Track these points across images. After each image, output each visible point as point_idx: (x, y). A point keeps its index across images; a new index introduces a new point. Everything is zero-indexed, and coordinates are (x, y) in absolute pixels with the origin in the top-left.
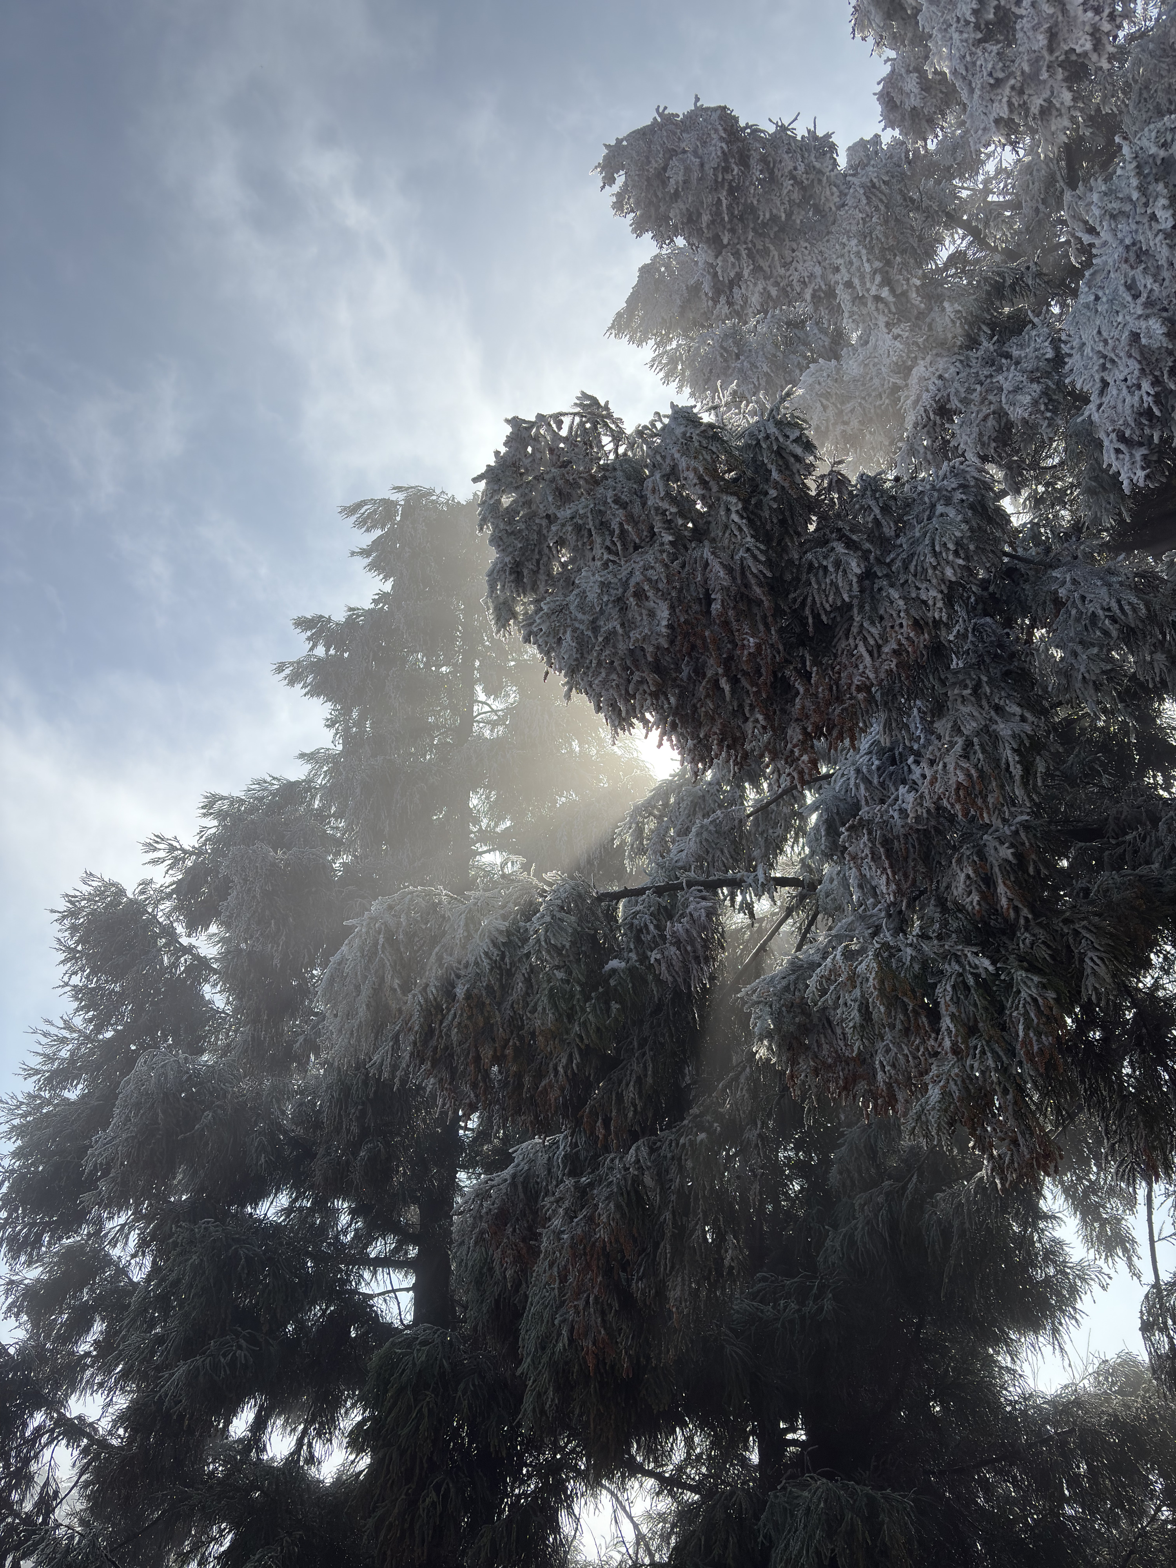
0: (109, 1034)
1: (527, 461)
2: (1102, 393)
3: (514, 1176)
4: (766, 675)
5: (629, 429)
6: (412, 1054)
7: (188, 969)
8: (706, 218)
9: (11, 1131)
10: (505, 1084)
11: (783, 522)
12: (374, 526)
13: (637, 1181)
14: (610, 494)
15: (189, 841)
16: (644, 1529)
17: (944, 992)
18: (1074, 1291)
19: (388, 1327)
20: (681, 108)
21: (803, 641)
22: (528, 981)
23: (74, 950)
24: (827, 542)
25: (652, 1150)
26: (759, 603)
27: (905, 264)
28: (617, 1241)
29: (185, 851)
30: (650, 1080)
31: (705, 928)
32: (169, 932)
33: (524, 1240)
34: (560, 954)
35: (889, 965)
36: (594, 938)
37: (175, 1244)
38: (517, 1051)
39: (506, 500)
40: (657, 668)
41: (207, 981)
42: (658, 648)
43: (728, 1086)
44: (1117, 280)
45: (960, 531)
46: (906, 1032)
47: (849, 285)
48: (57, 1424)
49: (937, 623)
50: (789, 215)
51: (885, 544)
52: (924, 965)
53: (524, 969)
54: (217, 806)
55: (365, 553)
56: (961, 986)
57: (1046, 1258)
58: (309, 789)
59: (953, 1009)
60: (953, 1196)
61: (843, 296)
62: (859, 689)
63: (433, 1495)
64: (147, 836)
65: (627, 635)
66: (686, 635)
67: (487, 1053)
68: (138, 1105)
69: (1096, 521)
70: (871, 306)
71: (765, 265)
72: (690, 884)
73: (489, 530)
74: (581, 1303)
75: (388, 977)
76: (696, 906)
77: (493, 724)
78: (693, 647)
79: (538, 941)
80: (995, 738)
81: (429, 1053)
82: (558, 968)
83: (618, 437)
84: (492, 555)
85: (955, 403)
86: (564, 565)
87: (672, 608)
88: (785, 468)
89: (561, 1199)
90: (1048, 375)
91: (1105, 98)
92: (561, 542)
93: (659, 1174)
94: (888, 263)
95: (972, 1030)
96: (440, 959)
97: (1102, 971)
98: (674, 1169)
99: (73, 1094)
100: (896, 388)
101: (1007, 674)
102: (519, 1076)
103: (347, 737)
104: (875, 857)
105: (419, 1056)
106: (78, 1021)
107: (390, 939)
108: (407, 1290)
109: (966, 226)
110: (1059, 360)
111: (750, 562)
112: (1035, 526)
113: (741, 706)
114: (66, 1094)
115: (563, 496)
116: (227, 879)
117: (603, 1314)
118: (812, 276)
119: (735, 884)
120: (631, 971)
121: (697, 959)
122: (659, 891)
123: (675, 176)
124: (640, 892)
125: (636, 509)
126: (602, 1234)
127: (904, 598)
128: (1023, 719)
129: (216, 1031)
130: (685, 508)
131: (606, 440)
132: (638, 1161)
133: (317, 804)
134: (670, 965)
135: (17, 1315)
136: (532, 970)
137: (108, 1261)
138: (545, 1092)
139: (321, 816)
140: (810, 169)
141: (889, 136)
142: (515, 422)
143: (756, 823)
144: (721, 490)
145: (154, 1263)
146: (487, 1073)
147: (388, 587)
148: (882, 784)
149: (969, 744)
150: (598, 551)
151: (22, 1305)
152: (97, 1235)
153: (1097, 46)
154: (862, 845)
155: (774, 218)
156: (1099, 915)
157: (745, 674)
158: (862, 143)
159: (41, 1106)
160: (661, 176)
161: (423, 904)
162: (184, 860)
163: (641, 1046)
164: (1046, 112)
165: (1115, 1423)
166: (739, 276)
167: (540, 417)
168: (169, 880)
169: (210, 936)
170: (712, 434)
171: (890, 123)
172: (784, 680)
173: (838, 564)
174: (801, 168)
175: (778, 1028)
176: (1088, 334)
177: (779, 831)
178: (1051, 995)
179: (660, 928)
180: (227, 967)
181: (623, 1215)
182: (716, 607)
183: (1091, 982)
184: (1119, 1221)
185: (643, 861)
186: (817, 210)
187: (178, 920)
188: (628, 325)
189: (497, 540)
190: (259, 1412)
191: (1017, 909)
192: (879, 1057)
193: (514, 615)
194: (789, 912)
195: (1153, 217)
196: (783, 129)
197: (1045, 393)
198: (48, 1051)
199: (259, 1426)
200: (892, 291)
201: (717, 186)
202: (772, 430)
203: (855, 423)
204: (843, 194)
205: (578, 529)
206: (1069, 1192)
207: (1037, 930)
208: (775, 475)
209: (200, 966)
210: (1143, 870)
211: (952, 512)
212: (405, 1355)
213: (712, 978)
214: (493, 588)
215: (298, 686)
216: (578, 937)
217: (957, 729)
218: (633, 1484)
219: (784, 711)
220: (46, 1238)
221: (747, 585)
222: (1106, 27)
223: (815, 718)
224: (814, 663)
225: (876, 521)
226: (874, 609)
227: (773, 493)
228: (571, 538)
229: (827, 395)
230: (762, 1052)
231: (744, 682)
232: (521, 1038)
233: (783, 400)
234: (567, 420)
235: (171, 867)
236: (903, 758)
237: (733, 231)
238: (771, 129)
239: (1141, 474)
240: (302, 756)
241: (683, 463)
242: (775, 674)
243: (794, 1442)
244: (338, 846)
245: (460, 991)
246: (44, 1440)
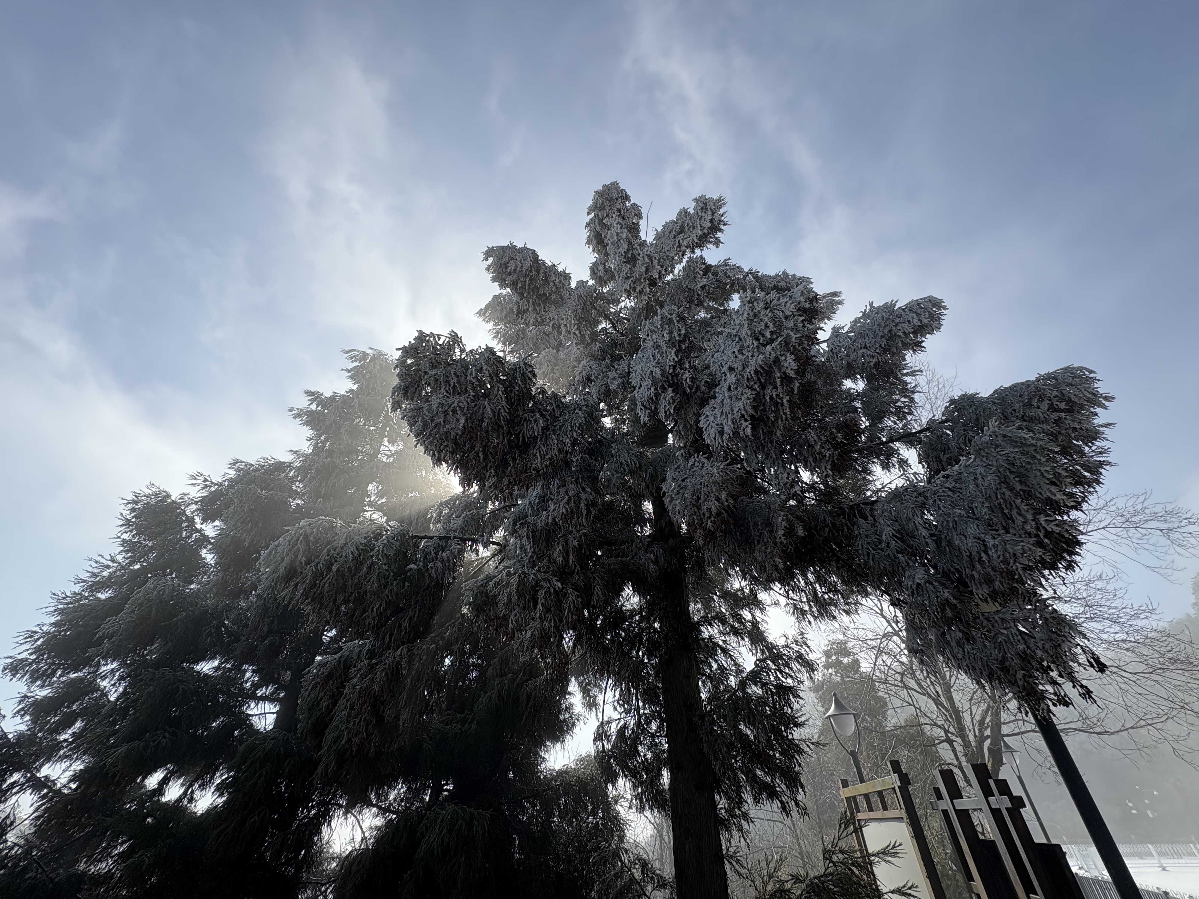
0: (137, 567)
1: (422, 349)
2: (640, 388)
3: (341, 657)
4: (499, 456)
5: (468, 349)
6: (302, 594)
7: (196, 541)
8: (519, 285)
9: (55, 611)
10: (346, 613)
11: (519, 400)
12: (356, 361)
13: (399, 663)
14: (453, 370)
15: (217, 478)
16: (367, 834)
17: (541, 594)
18: (574, 724)
19: (258, 732)
20: (519, 245)
21: (517, 446)
22: (369, 568)
23: (130, 521)
24: (534, 412)
25: (409, 650)
26: (503, 427)
27: (586, 325)
28: (382, 691)
29: (212, 483)
30: (415, 619)
31: (456, 557)
32: (191, 521)
33: (337, 688)
34: (387, 558)
35: (523, 580)
36: (406, 554)
37: (141, 680)
38: (356, 599)
39: (409, 361)
40: (455, 442)
41: (205, 548)
42: (457, 434)
43: (450, 625)
44: (650, 352)
45: (582, 420)
46: (524, 608)
47: (566, 325)
48: (28, 781)
49: (567, 452)
50: (550, 295)
51: (555, 419)
52: (537, 582)
53: (369, 562)
54: (237, 465)
55: (349, 371)
56: (548, 592)
57: (566, 710)
58: (290, 466)
59: (543, 601)
60: (535, 682)
61: (563, 329)
62: (534, 470)
63: (256, 817)
64: (193, 471)
65: (445, 425)
66: (470, 432)
67: (341, 597)
68: (141, 605)
69: (633, 432)
70: (572, 335)
71: (538, 309)
72: (454, 538)
73: (398, 371)
74: (357, 720)
75: (300, 556)
76: (455, 547)
77: (389, 456)
78: (472, 437)
79: (379, 551)
80: (580, 498)
81: (312, 594)
82: (385, 564)
83: (462, 351)
84: (396, 381)
85: (593, 377)
86: (427, 393)
87: (466, 420)
88: (524, 381)
89: (360, 669)
90: (625, 377)
91: (661, 296)
92: (429, 385)
93: (409, 662)
94: (581, 323)
95: (548, 610)
96: (329, 551)
97: (600, 593)
98: (417, 659)
99: (102, 596)
100: (575, 367)
101: (589, 477)
102: (354, 610)
103: (316, 447)
104: (528, 537)
105: (305, 595)
106: (120, 558)
107: (306, 537)
108: (273, 713)
109: (610, 320)
110: (629, 373)
111: (502, 411)
112: (614, 429)
113: (486, 466)
114: (99, 595)
115: (433, 366)
116: (231, 500)
117: (367, 726)
118: (554, 318)
119: (475, 541)
120: (419, 570)
121: (449, 569)
122: (440, 538)
123: (511, 267)
124: (431, 538)
125: (462, 379)
126: (375, 687)
127: (558, 440)
128: (591, 494)
129: (205, 573)
130: (482, 385)
131: (457, 350)
132: (401, 655)
133: (292, 474)
134: (436, 570)
135: (22, 716)
136: (373, 563)
137: (98, 688)
138: (365, 619)
139: (293, 480)
140: (560, 282)
141: (591, 282)
142: (421, 332)
143: (489, 518)
144: (497, 381)
145: (125, 689)
146: (338, 608)
147: (355, 387)
148: (538, 509)
149: (570, 499)
150: (442, 391)
151: (28, 710)
152: (95, 674)
153: (660, 278)
154: (524, 531)
155: (545, 294)
156: (605, 573)
157: (491, 453)
158: (582, 281)
159: (80, 600)
160: (506, 265)
161: (327, 525)
162: (210, 487)
163: (415, 604)
164: (641, 292)
165: (579, 780)
166: (528, 309)
167: (432, 333)
168: (199, 495)
169: (214, 527)
170: (499, 360)
171: (592, 278)
172: (506, 459)
173: (536, 421)
174: (557, 281)
175: (474, 601)
176: (638, 367)
177: (498, 523)
178: (580, 600)
179: (436, 554)
180: (218, 542)
181: (388, 679)
182: (484, 424)
183: (595, 597)
184: (596, 697)
185: (439, 526)
186: (561, 297)
187: (198, 515)
188: (484, 314)
189: (400, 376)
190: (167, 774)
191: (575, 566)
192: (512, 617)
193: (401, 408)
194: (494, 555)
195: (663, 336)
196: (554, 265)
197: (623, 383)
198: (95, 571)
199: (165, 782)
200: (580, 333)
201: (526, 276)
202: (522, 365)
203: (557, 374)
204: (570, 295)
205: (436, 380)
206: (580, 684)
207: (581, 575)
208: (519, 382)
209: (204, 540)
210: (624, 559)
211: (580, 413)
212: (260, 744)
213: (454, 578)
214: (393, 394)
215: (298, 420)
216: (398, 552)
217: (567, 493)
218: (366, 811)
219: (503, 471)
220: (59, 673)
221: (499, 420)
222: (663, 273)
223: (514, 477)
224: (519, 456)
225: (553, 409)
226: (546, 441)
227: (517, 388)
228: (433, 384)
229: (550, 362)
230: (465, 610)
231: (490, 456)
232: (359, 593)
233: (529, 356)
234: (442, 339)
235: (202, 489)
236: (548, 501)
237: (529, 293)
238: (550, 264)
239: (647, 419)
240: (291, 451)
241: (485, 367)
242: (503, 456)
243: (446, 790)
244: (297, 495)
245: (334, 568)
246: (14, 791)
